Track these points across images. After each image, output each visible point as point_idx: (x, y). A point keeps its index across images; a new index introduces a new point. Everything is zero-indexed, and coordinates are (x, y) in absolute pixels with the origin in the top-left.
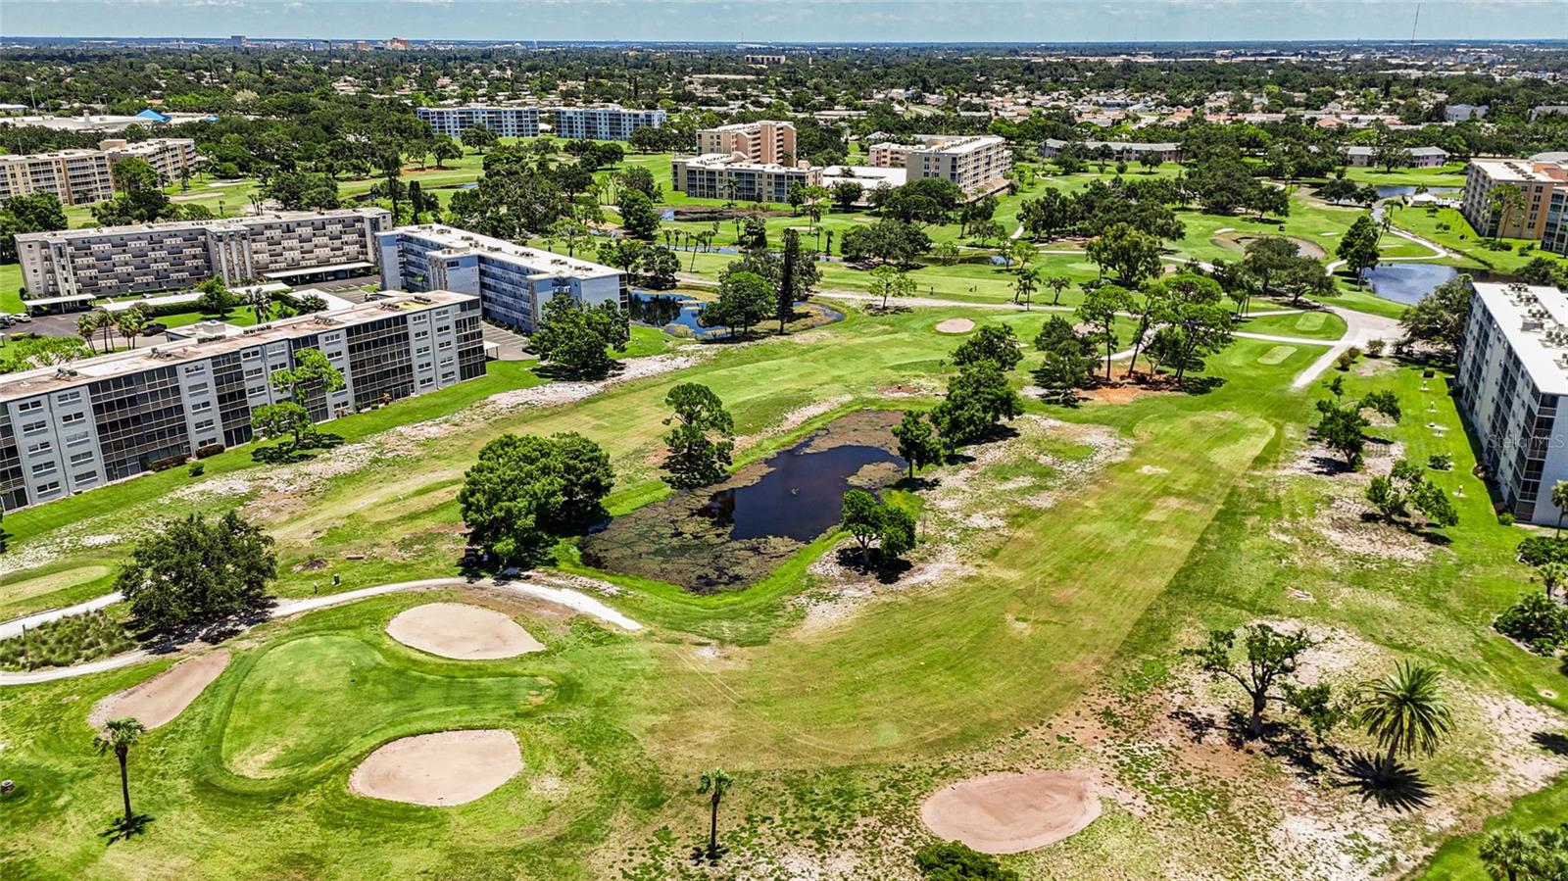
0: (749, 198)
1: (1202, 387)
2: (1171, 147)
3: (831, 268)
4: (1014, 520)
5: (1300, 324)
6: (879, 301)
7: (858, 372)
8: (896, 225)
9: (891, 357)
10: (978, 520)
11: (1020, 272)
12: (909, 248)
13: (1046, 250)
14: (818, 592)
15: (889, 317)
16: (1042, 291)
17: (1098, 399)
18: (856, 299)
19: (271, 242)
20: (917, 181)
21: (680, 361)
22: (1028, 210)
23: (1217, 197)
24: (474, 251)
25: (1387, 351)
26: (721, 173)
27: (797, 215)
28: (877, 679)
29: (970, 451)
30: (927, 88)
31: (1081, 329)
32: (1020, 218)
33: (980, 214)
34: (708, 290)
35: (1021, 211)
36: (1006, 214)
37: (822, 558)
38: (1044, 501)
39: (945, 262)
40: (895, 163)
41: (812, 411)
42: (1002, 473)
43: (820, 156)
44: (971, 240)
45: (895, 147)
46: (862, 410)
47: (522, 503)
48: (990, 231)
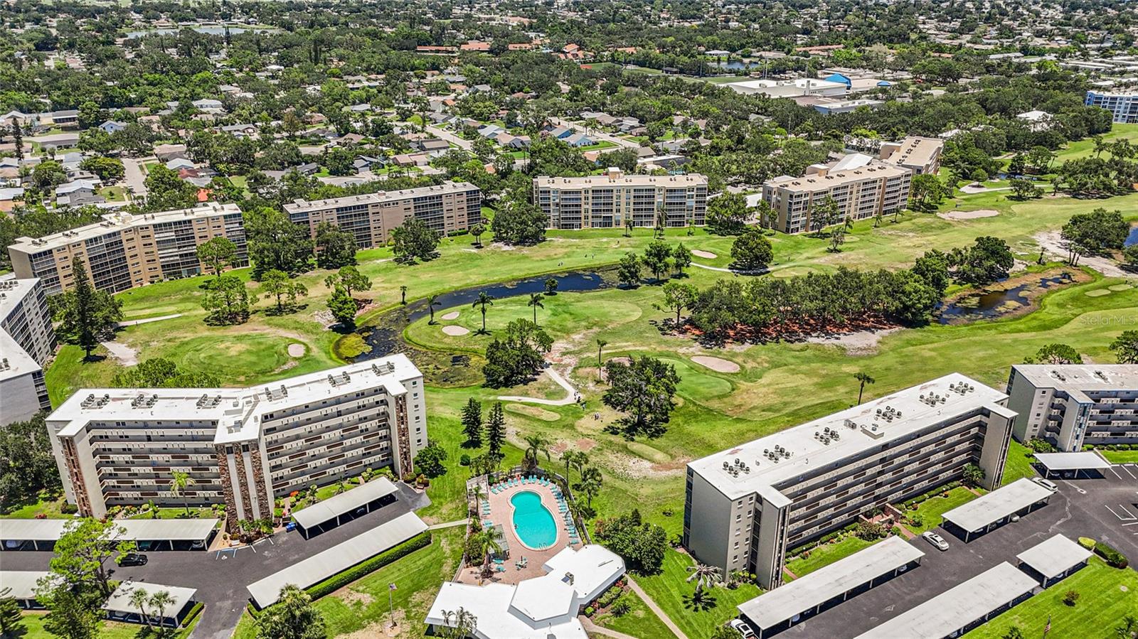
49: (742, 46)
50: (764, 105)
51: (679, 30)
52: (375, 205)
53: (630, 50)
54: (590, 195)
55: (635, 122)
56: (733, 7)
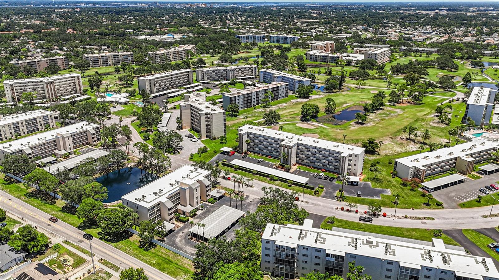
0: (325, 62)
1: (420, 104)
2: (436, 49)
3: (347, 79)
4: (382, 120)
5: (446, 95)
6: (358, 86)
7: (355, 99)
8: (362, 71)
9: (361, 97)
10: (376, 120)
11: (389, 82)
12: (365, 76)
13: (395, 77)
14: (352, 125)
15: (360, 90)
16: (393, 86)
17: (400, 105)
18: (353, 86)
19: (237, 71)
20: (366, 59)
21: (321, 96)
22: (393, 68)
23: (441, 65)
24: (281, 75)
25: (461, 100)
26: (318, 56)
27: (337, 66)
28: (361, 133)
29: (375, 111)
30: (368, 26)
31: (398, 93)
32: (390, 69)
33: (381, 68)
34: (322, 83)
35: (391, 68)
36: (387, 68)
37: (352, 123)
38: (387, 118)
39: (372, 79)
40: (361, 53)
41: (347, 105)
42: (381, 114)
43: (341, 51)
44: (379, 74)
45: (360, 49)
46: (356, 105)
47: (311, 112)
48: (383, 72)
49: (138, 29)
50: (147, 41)
51: (112, 24)
52: (38, 61)
53: (95, 30)
54: (101, 57)
55: (106, 47)
56: (132, 17)
